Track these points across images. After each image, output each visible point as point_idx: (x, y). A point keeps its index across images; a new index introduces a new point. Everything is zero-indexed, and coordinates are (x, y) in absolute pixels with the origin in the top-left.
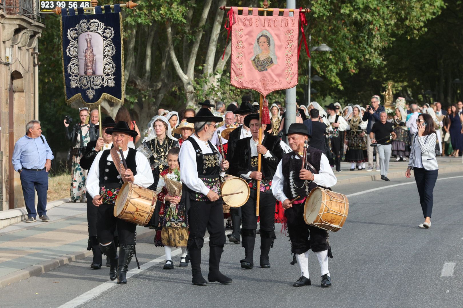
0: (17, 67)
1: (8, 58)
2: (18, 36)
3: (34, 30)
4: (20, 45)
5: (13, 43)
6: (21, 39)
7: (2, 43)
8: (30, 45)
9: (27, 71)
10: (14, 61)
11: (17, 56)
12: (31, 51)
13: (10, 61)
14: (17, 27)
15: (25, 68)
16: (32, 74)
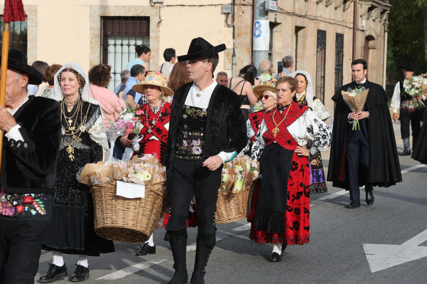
0: (371, 32)
1: (363, 27)
2: (372, 12)
3: (383, 8)
4: (374, 18)
5: (368, 17)
6: (374, 13)
7: (360, 17)
8: (381, 18)
9: (379, 35)
10: (368, 29)
11: (371, 26)
12: (383, 22)
13: (365, 29)
14: (370, 6)
15: (377, 33)
16: (383, 37)
